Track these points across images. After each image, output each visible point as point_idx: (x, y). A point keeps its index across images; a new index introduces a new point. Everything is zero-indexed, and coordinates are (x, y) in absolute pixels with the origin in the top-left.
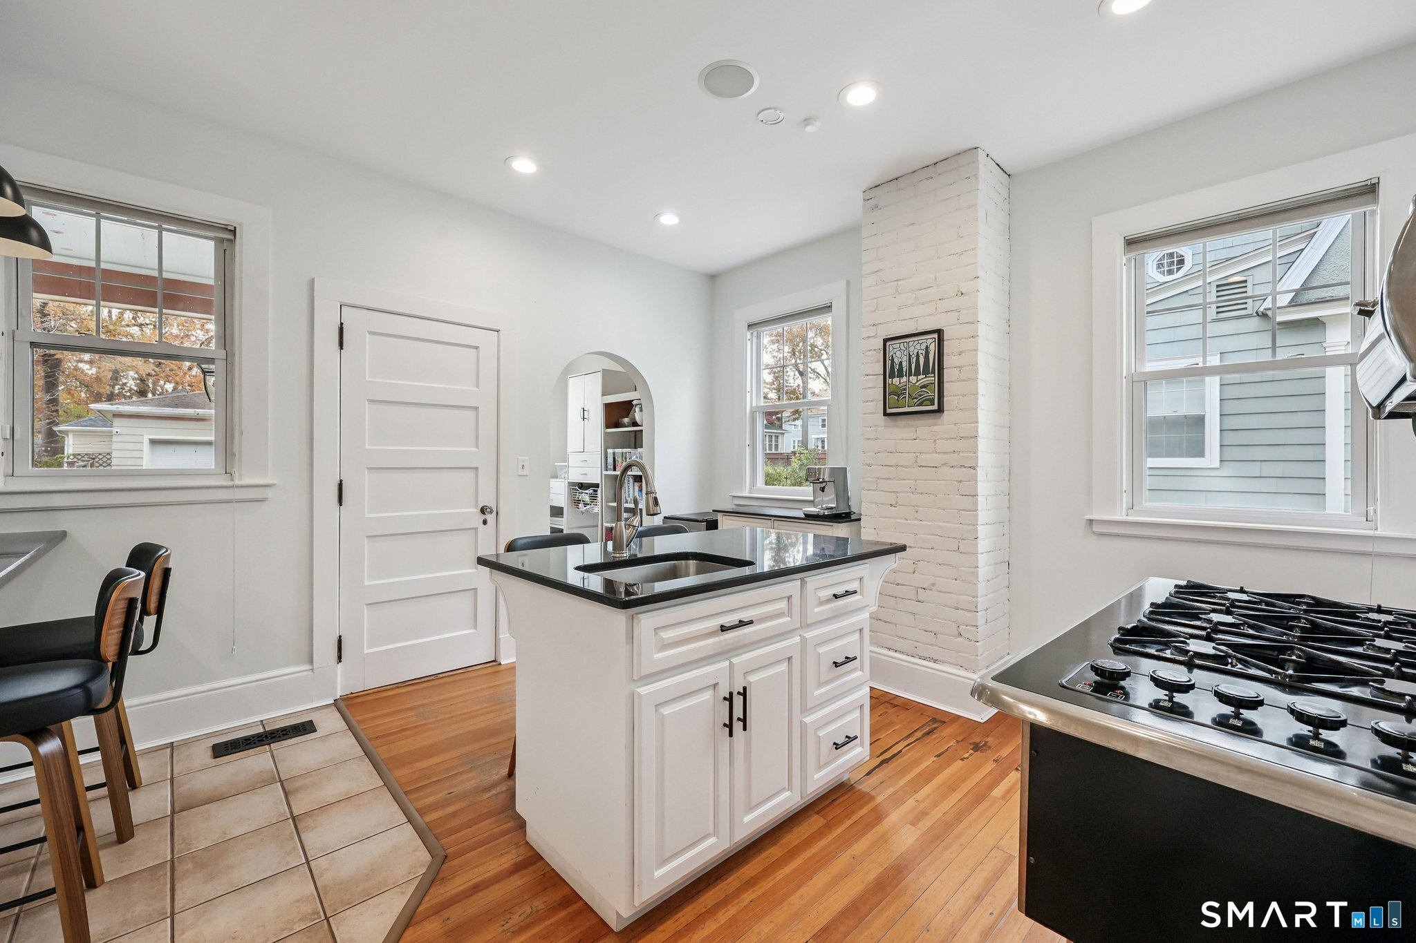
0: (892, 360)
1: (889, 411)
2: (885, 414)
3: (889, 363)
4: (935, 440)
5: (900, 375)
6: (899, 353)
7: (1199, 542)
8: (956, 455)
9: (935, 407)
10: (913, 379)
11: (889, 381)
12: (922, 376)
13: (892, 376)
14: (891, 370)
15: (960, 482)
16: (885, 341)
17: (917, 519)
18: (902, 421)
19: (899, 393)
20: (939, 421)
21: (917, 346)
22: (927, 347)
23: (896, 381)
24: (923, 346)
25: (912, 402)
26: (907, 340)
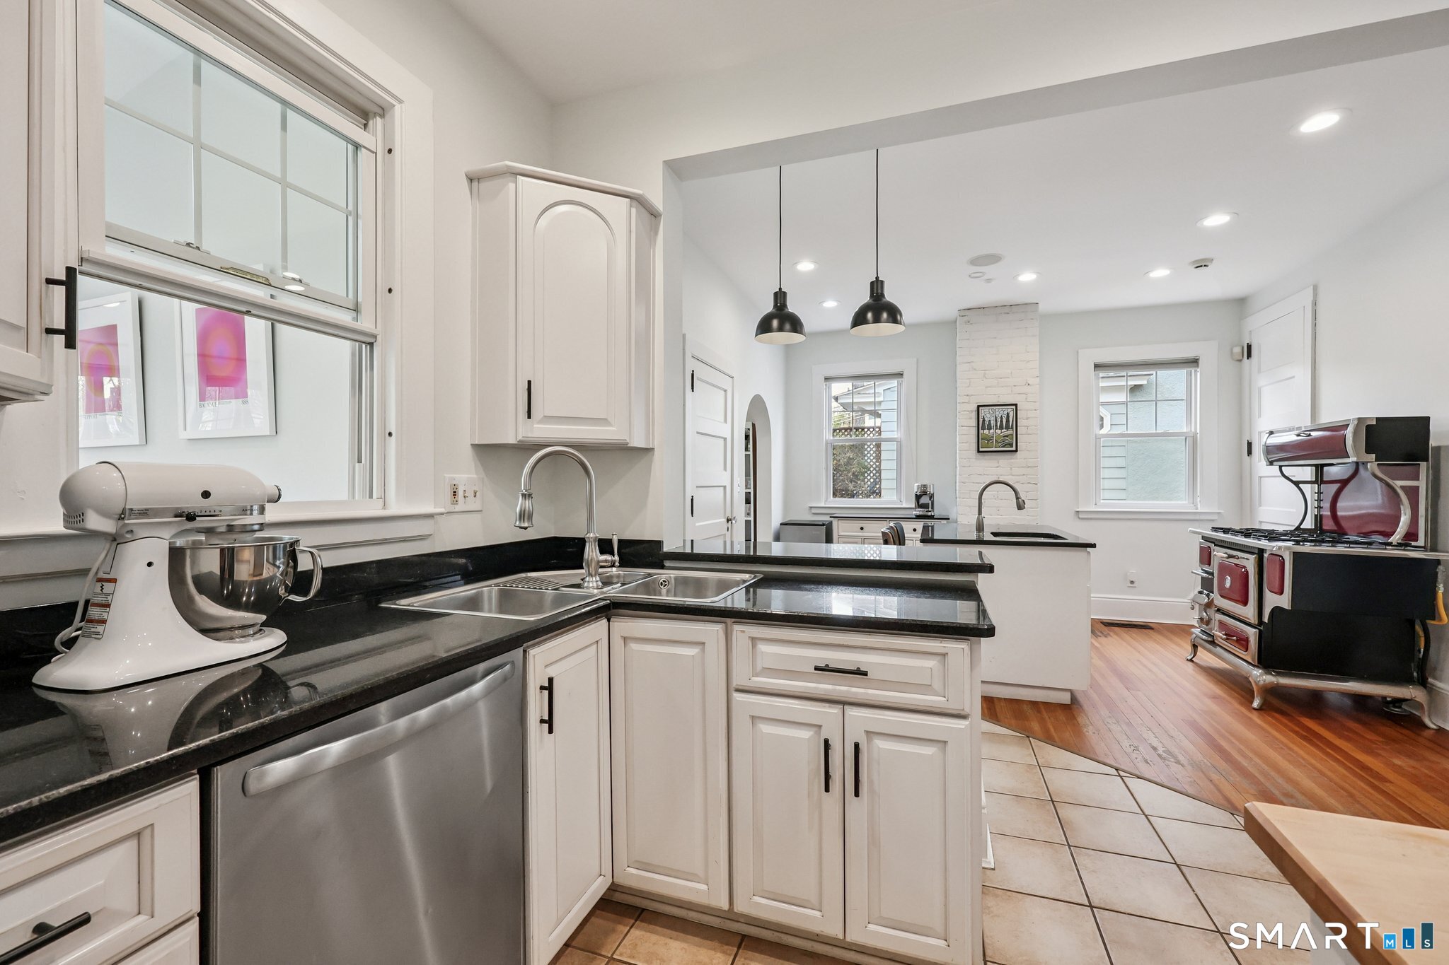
0: (984, 420)
1: (981, 450)
2: (979, 451)
3: (981, 420)
4: (1011, 468)
5: (990, 428)
6: (987, 414)
7: (1130, 519)
8: (1025, 476)
9: (1014, 449)
10: (999, 431)
11: (981, 431)
12: (1004, 430)
13: (983, 428)
14: (981, 425)
15: (1027, 492)
16: (979, 407)
17: (998, 515)
18: (988, 456)
19: (989, 439)
20: (1014, 457)
21: (1001, 412)
22: (1008, 414)
23: (986, 432)
24: (1006, 412)
25: (997, 445)
26: (995, 408)
